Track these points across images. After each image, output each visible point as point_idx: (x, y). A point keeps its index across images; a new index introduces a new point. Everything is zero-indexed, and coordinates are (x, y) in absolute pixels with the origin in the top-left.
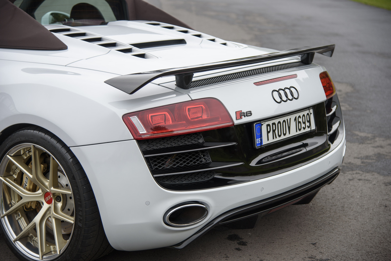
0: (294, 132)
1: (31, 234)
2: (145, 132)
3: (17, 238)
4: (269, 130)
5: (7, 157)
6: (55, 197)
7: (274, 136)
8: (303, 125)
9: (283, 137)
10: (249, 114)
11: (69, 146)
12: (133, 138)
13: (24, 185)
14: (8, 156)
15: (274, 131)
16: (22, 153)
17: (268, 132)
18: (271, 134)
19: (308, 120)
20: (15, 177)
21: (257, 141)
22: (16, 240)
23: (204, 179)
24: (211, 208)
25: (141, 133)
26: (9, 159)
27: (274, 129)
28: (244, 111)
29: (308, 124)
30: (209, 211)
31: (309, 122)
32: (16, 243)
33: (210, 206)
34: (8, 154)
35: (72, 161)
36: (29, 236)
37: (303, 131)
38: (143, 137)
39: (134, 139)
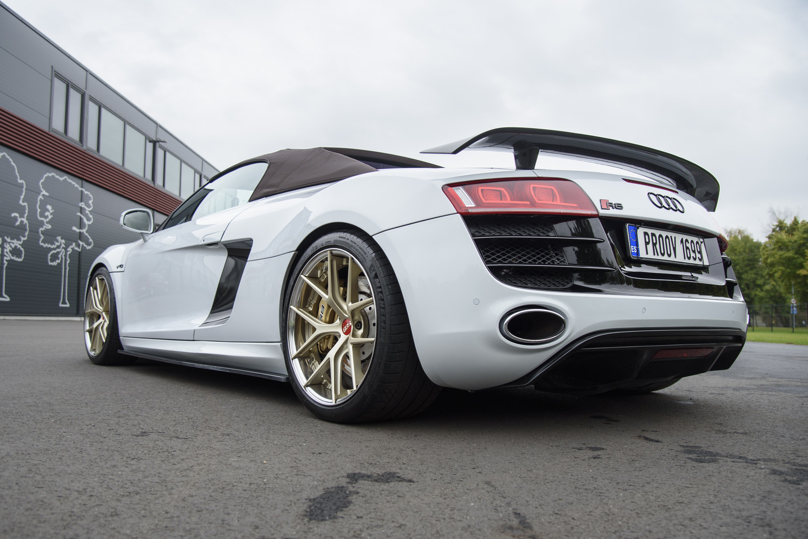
0: (680, 258)
1: (325, 380)
2: (474, 206)
3: (308, 383)
4: (647, 241)
5: (301, 278)
6: (355, 322)
7: (655, 252)
8: (693, 255)
9: (666, 258)
10: (619, 207)
11: (371, 235)
12: (456, 212)
13: (320, 316)
14: (302, 276)
15: (654, 245)
16: (319, 277)
17: (647, 243)
18: (650, 246)
19: (699, 250)
20: (311, 309)
21: (632, 249)
22: (307, 386)
23: (558, 286)
24: (569, 320)
25: (467, 206)
26: (304, 280)
27: (654, 242)
28: (614, 201)
29: (698, 255)
30: (566, 325)
31: (700, 252)
32: (307, 389)
33: (568, 317)
34: (302, 274)
35: (375, 256)
36: (323, 383)
37: (692, 261)
38: (470, 211)
39: (458, 213)
